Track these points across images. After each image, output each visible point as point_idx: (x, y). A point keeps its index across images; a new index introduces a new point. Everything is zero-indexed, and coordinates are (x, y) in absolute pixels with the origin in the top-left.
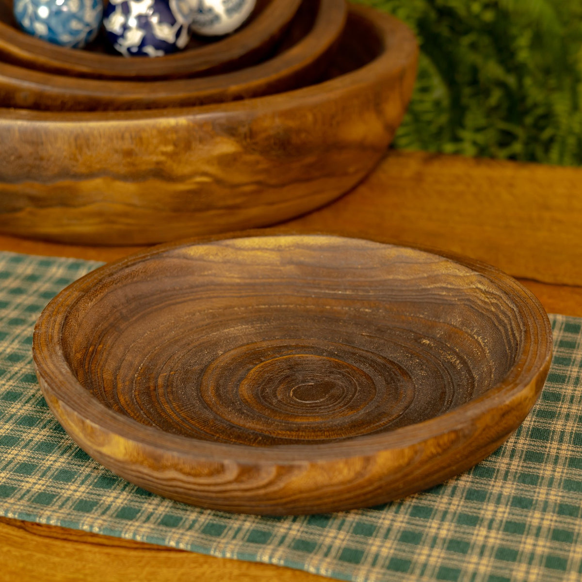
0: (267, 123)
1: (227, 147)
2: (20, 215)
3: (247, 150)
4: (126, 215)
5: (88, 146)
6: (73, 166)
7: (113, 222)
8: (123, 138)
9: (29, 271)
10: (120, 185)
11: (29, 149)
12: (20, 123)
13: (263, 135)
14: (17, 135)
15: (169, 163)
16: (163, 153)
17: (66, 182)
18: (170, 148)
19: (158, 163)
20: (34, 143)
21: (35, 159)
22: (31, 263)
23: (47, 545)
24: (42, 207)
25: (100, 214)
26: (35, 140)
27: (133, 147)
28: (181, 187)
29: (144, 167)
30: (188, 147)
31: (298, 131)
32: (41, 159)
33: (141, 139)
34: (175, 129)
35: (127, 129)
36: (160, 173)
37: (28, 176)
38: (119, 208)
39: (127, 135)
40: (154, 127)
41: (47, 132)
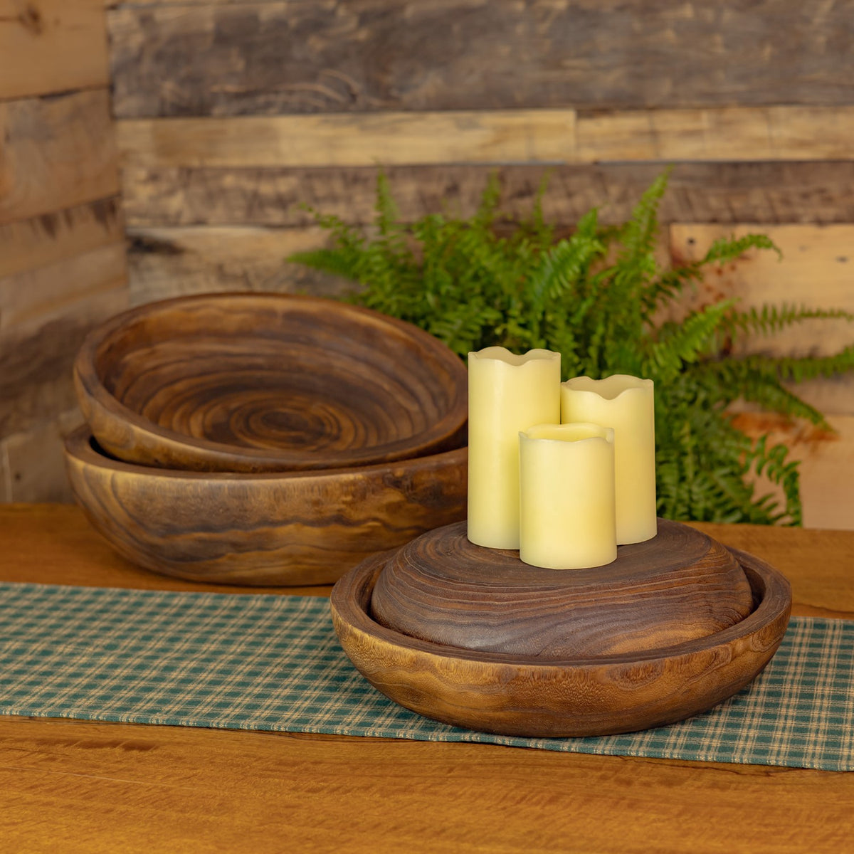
0: (424, 478)
1: (394, 496)
2: (220, 560)
3: (409, 500)
4: (311, 556)
5: (284, 498)
6: (272, 515)
7: (299, 563)
8: (312, 491)
9: (233, 604)
10: (308, 529)
11: (236, 502)
12: (229, 482)
13: (421, 487)
14: (226, 491)
15: (348, 510)
16: (344, 503)
17: (265, 529)
18: (349, 498)
19: (339, 510)
20: (239, 498)
21: (240, 510)
22: (232, 599)
23: (311, 743)
24: (240, 552)
25: (290, 556)
26: (242, 496)
27: (319, 497)
28: (356, 530)
29: (328, 514)
30: (363, 497)
31: (449, 484)
32: (246, 510)
33: (327, 491)
34: (353, 483)
35: (316, 483)
36: (340, 519)
37: (233, 526)
38: (306, 549)
39: (316, 488)
40: (337, 481)
41: (251, 488)
